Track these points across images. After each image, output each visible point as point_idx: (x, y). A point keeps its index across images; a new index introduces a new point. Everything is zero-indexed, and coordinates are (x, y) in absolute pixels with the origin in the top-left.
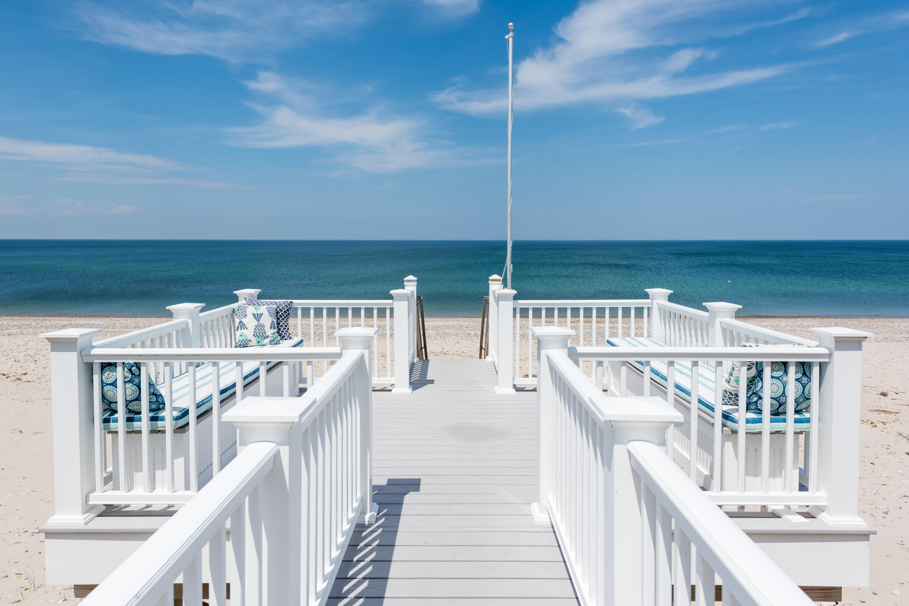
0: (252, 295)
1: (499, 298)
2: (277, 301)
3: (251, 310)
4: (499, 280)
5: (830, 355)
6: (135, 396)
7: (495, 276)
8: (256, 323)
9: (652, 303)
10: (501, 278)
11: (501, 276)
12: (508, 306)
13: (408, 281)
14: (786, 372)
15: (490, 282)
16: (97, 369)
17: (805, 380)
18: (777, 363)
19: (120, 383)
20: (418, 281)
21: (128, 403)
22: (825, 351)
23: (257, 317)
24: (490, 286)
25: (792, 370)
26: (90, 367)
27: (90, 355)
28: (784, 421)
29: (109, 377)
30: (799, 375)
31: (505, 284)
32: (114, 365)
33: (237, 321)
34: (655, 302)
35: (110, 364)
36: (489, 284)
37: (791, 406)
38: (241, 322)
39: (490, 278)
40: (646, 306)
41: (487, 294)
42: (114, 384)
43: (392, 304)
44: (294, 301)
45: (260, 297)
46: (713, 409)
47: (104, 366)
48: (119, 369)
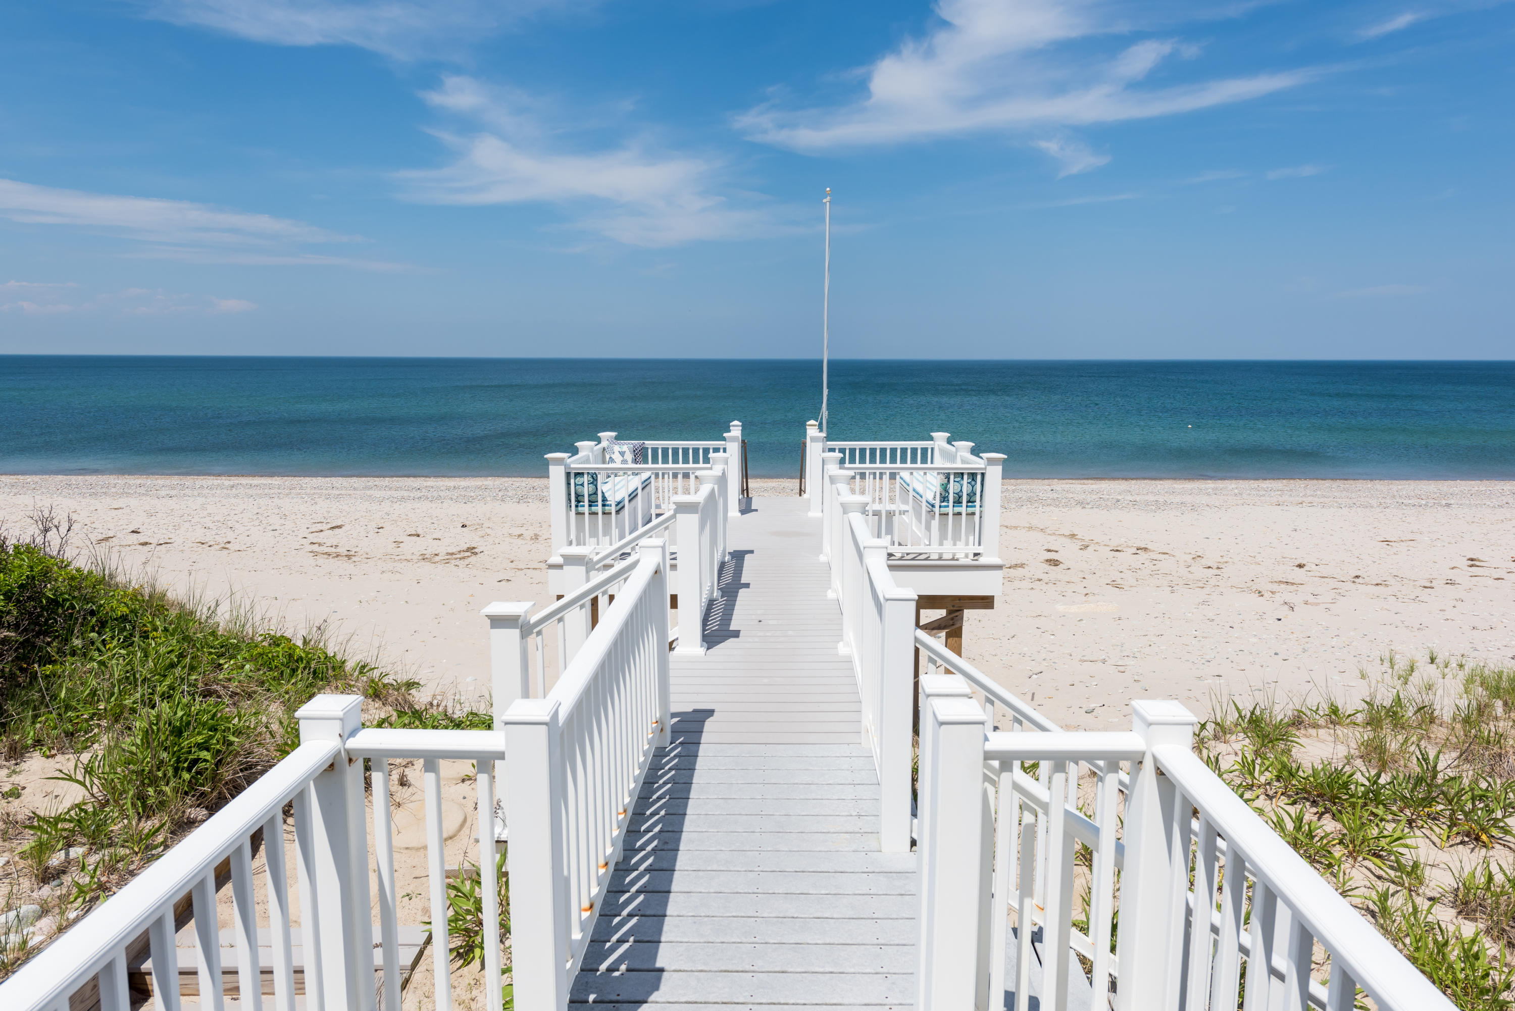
0: (611, 437)
1: (814, 439)
2: (633, 442)
3: (617, 448)
4: (815, 425)
5: (985, 469)
6: (594, 492)
7: (812, 422)
8: (621, 458)
9: (934, 444)
10: (817, 423)
11: (817, 421)
12: (819, 446)
13: (734, 426)
14: (962, 478)
15: (807, 427)
16: (572, 475)
17: (973, 483)
18: (958, 473)
19: (586, 484)
20: (742, 426)
21: (589, 495)
22: (983, 466)
23: (622, 454)
24: (808, 431)
25: (965, 477)
26: (568, 475)
27: (570, 468)
28: (962, 506)
29: (579, 480)
30: (970, 480)
31: (820, 428)
32: (583, 474)
33: (608, 457)
34: (937, 443)
35: (579, 474)
36: (806, 429)
37: (965, 499)
38: (610, 458)
39: (808, 423)
40: (930, 447)
41: (805, 437)
42: (582, 485)
43: (725, 445)
44: (646, 442)
45: (617, 438)
46: (921, 497)
47: (578, 474)
48: (586, 476)
